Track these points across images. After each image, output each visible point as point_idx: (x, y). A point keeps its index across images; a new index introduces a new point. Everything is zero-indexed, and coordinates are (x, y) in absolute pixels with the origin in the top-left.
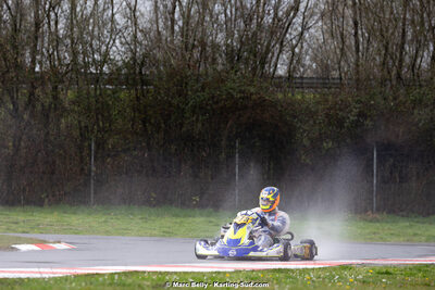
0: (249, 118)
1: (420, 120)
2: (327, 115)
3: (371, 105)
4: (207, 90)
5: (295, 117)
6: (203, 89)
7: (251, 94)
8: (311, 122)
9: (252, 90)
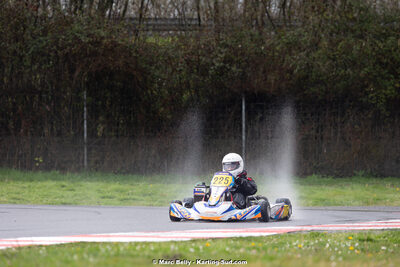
0: (100, 65)
1: (294, 67)
2: (188, 62)
3: (239, 49)
4: (50, 34)
5: (151, 64)
6: (45, 33)
7: (103, 38)
8: (170, 70)
9: (103, 34)
